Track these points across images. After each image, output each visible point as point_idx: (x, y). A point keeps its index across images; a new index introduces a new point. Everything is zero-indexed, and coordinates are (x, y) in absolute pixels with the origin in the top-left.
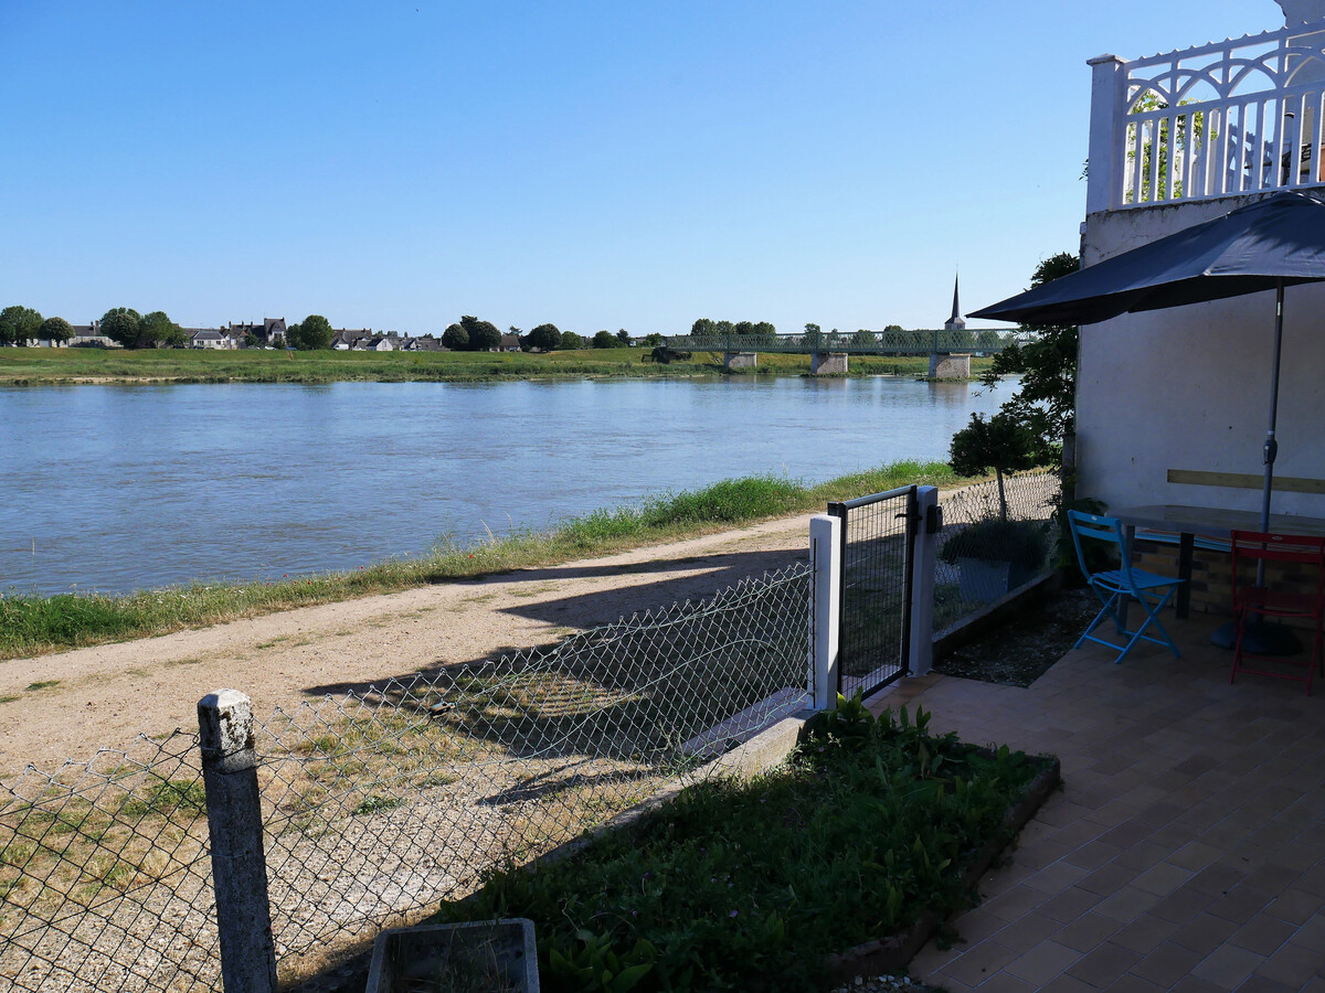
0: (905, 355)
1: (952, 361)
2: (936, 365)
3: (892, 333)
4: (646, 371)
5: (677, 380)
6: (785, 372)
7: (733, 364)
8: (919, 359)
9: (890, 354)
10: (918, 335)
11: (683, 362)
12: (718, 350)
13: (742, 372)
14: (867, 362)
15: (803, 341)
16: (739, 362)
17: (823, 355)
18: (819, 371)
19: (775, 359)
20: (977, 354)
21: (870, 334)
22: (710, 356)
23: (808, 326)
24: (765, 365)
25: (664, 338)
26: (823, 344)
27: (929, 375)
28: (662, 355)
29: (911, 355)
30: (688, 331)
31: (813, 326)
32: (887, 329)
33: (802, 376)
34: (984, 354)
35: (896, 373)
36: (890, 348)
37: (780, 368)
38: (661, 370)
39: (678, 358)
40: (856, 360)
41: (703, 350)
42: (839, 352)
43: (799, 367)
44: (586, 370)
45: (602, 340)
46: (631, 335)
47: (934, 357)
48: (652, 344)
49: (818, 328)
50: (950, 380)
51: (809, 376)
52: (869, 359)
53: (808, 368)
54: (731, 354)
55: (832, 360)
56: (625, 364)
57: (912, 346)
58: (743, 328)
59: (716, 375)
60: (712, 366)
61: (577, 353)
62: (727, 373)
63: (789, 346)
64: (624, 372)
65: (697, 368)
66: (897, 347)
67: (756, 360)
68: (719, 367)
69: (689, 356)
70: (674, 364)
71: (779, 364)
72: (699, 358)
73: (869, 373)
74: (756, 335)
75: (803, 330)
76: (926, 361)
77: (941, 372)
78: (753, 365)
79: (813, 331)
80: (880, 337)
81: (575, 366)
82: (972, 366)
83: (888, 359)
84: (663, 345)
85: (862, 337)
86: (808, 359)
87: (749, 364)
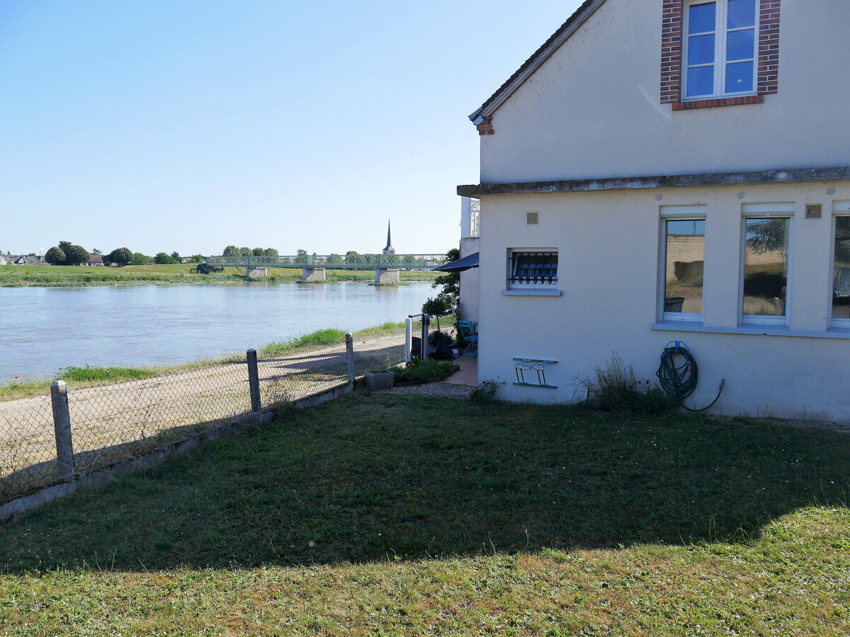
0: (360, 269)
1: (389, 273)
2: (380, 275)
3: (352, 256)
4: (194, 279)
6: (285, 280)
7: (251, 275)
8: (368, 271)
9: (351, 269)
10: (368, 257)
11: (218, 274)
12: (242, 266)
13: (258, 280)
14: (337, 274)
15: (297, 260)
16: (255, 274)
17: (310, 269)
18: (308, 279)
19: (278, 271)
20: (403, 269)
21: (337, 256)
22: (236, 270)
23: (299, 251)
24: (273, 276)
25: (205, 258)
26: (310, 262)
27: (376, 282)
28: (204, 267)
29: (363, 269)
30: (221, 254)
31: (302, 251)
32: (348, 253)
33: (298, 282)
34: (407, 269)
35: (355, 280)
36: (350, 265)
37: (282, 277)
38: (204, 279)
39: (215, 271)
40: (330, 272)
41: (231, 266)
42: (319, 267)
43: (294, 277)
44: (153, 279)
45: (161, 259)
46: (181, 255)
47: (378, 271)
48: (197, 262)
49: (305, 252)
50: (388, 285)
51: (301, 282)
52: (338, 272)
53: (301, 278)
54: (250, 268)
55: (316, 272)
56: (179, 275)
57: (364, 264)
58: (257, 252)
59: (241, 282)
60: (238, 276)
61: (145, 267)
62: (248, 280)
63: (286, 264)
64: (179, 279)
65: (229, 278)
66: (355, 265)
67: (267, 272)
68: (243, 277)
69: (222, 269)
70: (212, 274)
71: (281, 275)
72: (229, 271)
73: (339, 280)
74: (264, 256)
75: (296, 254)
76: (373, 273)
77: (382, 280)
78: (265, 276)
79: (302, 255)
80: (344, 258)
81: (145, 276)
82: (401, 276)
83: (349, 272)
84: (204, 262)
85: (331, 258)
86: (300, 272)
87: (263, 275)
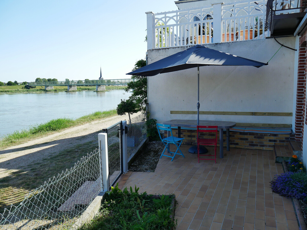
0: (90, 86)
1: (101, 87)
2: (98, 88)
3: (87, 81)
4: (23, 91)
5: (32, 93)
6: (61, 90)
7: (47, 89)
8: (93, 86)
9: (87, 86)
10: (93, 81)
11: (33, 89)
12: (43, 86)
13: (50, 91)
14: (81, 88)
15: (65, 83)
17: (70, 86)
18: (70, 90)
19: (58, 87)
20: (107, 85)
21: (81, 81)
22: (41, 87)
23: (66, 79)
24: (56, 89)
25: (28, 83)
26: (70, 83)
27: (96, 90)
28: (28, 87)
29: (92, 86)
30: (35, 81)
31: (67, 79)
32: (85, 80)
33: (66, 91)
34: (108, 85)
35: (88, 90)
36: (87, 84)
37: (60, 90)
38: (27, 91)
39: (32, 88)
40: (79, 87)
41: (39, 86)
42: (74, 85)
43: (64, 89)
44: (6, 92)
45: (9, 84)
46: (18, 82)
47: (97, 86)
48: (25, 84)
49: (68, 80)
50: (101, 91)
51: (67, 91)
52: (82, 87)
53: (67, 90)
54: (47, 86)
55: (73, 87)
56: (17, 90)
57: (92, 84)
58: (49, 80)
59: (43, 92)
60: (42, 89)
61: (3, 87)
62: (46, 91)
63: (61, 85)
64: (17, 91)
65: (38, 90)
66: (88, 84)
67: (53, 88)
68: (44, 90)
69: (35, 87)
70: (31, 89)
71: (59, 89)
72: (38, 88)
73: (82, 90)
74: (53, 82)
75: (65, 80)
76: (95, 87)
77: (99, 90)
78: (53, 89)
79: (67, 81)
80: (84, 82)
81: (2, 90)
82: (106, 88)
83: (86, 87)
84: (28, 84)
85: (79, 82)
86: (67, 87)
87: (52, 89)
